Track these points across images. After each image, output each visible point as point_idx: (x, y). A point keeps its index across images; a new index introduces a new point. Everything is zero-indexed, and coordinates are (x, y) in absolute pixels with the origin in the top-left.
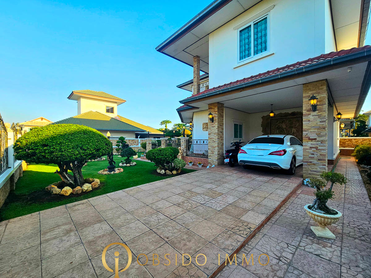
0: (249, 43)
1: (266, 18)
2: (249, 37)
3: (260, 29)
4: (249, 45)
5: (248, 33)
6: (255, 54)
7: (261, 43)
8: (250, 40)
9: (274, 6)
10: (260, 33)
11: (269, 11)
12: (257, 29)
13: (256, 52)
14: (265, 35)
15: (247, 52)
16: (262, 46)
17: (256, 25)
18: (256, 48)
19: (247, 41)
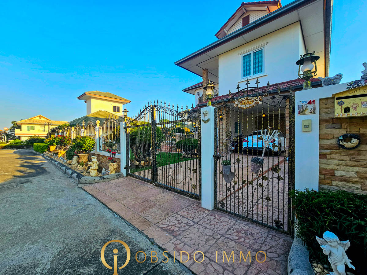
0: (250, 66)
1: (262, 50)
2: (250, 61)
3: (258, 57)
4: (249, 67)
5: (249, 58)
6: (254, 74)
7: (258, 66)
8: (250, 63)
9: (268, 43)
10: (258, 60)
11: (264, 46)
12: (256, 57)
13: (255, 73)
14: (261, 61)
15: (248, 72)
16: (259, 68)
17: (255, 53)
18: (254, 70)
19: (248, 64)
